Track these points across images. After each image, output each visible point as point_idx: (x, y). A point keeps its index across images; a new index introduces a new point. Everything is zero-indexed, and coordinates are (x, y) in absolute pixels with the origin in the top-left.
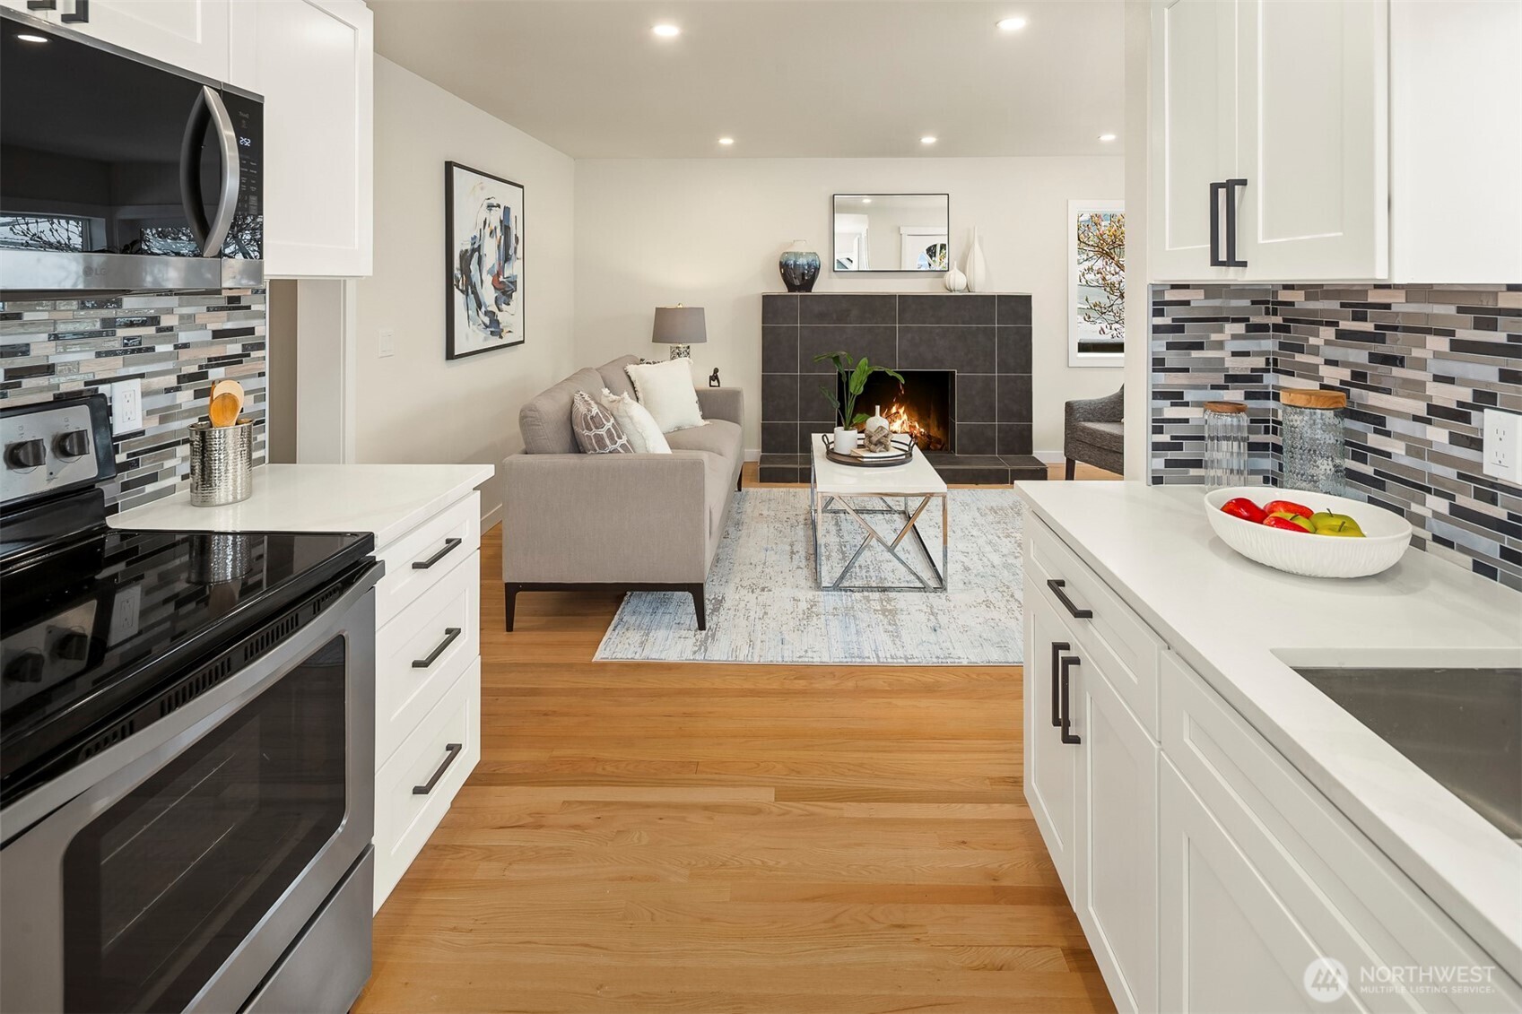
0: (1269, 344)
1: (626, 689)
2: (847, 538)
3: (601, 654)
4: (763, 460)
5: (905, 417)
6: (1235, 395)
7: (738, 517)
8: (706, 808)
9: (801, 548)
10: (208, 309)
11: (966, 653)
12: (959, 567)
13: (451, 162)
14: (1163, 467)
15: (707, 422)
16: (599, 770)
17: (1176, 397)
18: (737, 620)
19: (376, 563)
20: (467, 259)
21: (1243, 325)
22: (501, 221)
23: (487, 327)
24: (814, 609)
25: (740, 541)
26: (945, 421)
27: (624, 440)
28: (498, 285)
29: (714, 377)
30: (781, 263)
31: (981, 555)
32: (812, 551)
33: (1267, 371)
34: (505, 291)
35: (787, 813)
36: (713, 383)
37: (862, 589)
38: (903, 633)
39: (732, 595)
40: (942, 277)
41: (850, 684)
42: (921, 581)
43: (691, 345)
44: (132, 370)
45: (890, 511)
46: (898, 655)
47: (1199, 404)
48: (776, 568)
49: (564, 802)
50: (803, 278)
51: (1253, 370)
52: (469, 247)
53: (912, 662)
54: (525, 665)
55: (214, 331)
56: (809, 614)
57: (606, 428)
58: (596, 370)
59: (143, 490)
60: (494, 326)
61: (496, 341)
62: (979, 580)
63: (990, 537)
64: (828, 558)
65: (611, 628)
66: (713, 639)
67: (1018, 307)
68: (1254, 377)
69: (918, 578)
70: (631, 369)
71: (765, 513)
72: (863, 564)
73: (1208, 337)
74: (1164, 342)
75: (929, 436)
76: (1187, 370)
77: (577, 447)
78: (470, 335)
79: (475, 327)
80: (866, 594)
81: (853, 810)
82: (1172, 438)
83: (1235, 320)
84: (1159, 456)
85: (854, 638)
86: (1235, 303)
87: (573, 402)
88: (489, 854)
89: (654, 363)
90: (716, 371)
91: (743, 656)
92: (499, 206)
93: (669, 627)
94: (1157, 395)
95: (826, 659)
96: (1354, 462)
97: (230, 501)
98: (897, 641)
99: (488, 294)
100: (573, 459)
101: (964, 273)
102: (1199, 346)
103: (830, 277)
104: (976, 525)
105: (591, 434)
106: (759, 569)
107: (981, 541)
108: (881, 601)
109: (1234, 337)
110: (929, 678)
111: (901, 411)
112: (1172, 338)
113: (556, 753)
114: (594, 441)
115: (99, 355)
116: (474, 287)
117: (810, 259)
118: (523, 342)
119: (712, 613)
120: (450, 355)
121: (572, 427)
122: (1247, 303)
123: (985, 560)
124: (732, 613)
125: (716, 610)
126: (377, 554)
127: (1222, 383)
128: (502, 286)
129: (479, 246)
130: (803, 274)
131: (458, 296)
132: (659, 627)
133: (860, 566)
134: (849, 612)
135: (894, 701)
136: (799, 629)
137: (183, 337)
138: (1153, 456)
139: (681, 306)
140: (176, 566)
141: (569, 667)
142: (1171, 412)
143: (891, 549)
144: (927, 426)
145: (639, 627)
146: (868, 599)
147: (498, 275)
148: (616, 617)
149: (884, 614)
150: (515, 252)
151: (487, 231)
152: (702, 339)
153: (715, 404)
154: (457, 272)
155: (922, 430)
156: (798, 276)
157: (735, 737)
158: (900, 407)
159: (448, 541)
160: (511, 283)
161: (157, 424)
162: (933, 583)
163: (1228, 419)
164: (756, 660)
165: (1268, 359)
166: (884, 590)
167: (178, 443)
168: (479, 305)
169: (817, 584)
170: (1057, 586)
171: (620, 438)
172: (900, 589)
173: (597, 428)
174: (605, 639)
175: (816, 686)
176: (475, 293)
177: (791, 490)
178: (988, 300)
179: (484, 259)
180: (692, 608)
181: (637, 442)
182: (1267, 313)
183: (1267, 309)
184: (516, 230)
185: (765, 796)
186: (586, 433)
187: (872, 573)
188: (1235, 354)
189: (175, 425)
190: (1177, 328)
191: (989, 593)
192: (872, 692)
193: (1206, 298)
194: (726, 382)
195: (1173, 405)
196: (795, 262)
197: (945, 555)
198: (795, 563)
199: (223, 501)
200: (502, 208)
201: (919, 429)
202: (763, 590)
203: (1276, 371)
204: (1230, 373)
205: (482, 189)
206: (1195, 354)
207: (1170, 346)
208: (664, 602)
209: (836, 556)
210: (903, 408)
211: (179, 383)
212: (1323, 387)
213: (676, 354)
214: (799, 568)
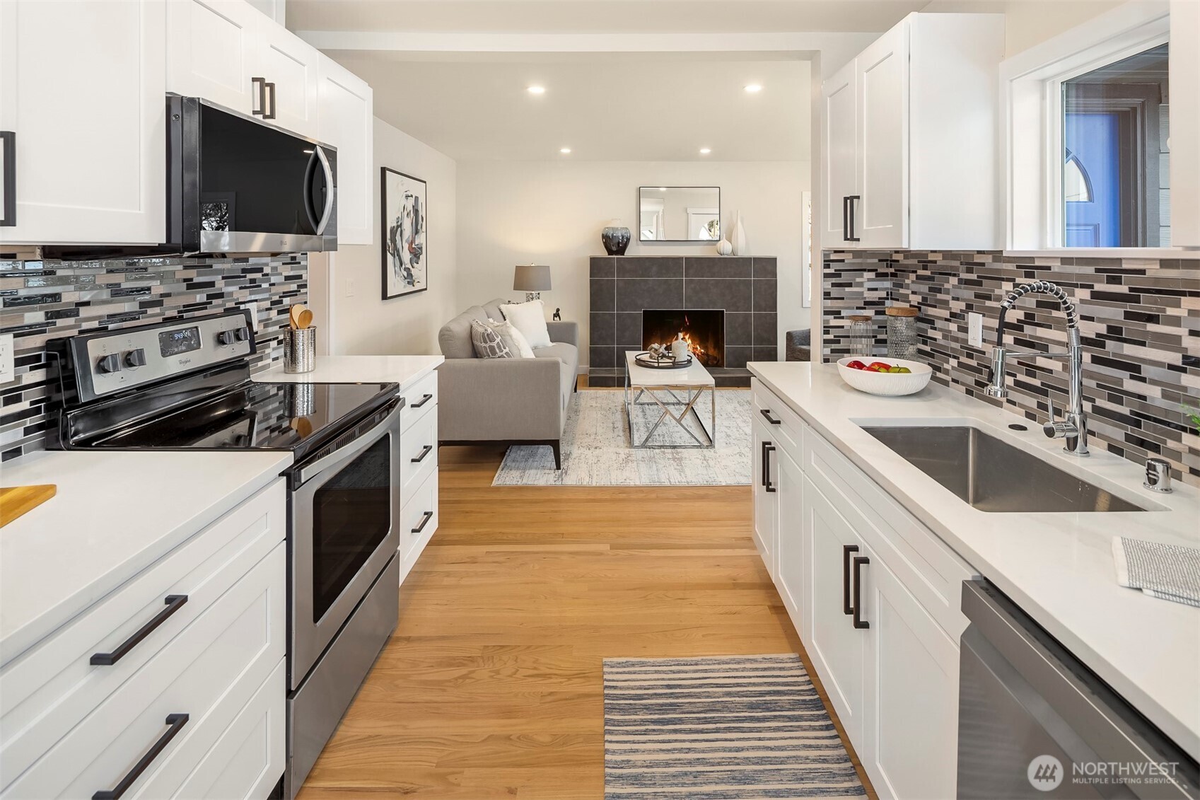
0: (888, 284)
1: (515, 500)
2: (650, 419)
3: (495, 483)
4: (591, 372)
5: (690, 342)
6: (870, 312)
7: (576, 407)
8: (571, 553)
9: (620, 425)
10: (283, 264)
11: (724, 479)
12: (723, 434)
13: (385, 168)
14: (829, 353)
15: (554, 344)
16: (505, 538)
17: (837, 314)
18: (580, 465)
19: (400, 399)
20: (394, 231)
21: (874, 273)
22: (413, 206)
23: (405, 278)
24: (629, 458)
25: (579, 421)
26: (719, 345)
27: (507, 350)
28: (412, 251)
29: (557, 315)
30: (603, 235)
31: (738, 427)
32: (627, 427)
33: (888, 299)
34: (416, 254)
35: (617, 555)
36: (555, 318)
37: (661, 447)
38: (686, 470)
39: (576, 452)
40: (715, 245)
41: (654, 496)
42: (699, 442)
43: (541, 292)
44: (253, 297)
45: (679, 403)
46: (683, 481)
47: (849, 318)
48: (603, 436)
49: (487, 552)
50: (619, 245)
51: (879, 298)
52: (395, 225)
53: (691, 484)
54: (450, 488)
55: (285, 277)
56: (627, 460)
57: (496, 342)
58: (482, 307)
59: (257, 365)
60: (410, 278)
61: (410, 289)
62: (735, 442)
63: (745, 418)
64: (638, 430)
65: (500, 469)
66: (566, 474)
67: (767, 266)
68: (881, 302)
69: (697, 440)
70: (503, 307)
71: (594, 405)
72: (661, 433)
73: (855, 280)
74: (830, 283)
75: (707, 355)
76: (843, 299)
77: (476, 354)
78: (396, 284)
79: (399, 278)
80: (663, 450)
81: (654, 553)
82: (835, 337)
83: (869, 271)
84: (827, 347)
85: (656, 472)
86: (870, 261)
87: (472, 327)
88: (448, 574)
89: (518, 304)
90: (558, 310)
91: (586, 482)
92: (412, 196)
93: (537, 468)
94: (826, 313)
95: (638, 483)
96: (923, 346)
97: (306, 371)
98: (682, 474)
99: (406, 256)
100: (475, 361)
101: (731, 242)
102: (850, 285)
103: (638, 245)
104: (736, 411)
105: (487, 345)
106: (593, 437)
107: (739, 421)
108: (673, 453)
109: (869, 280)
110: (702, 492)
111: (687, 337)
112: (834, 280)
113: (477, 530)
114: (488, 350)
115: (241, 288)
116: (398, 251)
117: (624, 231)
118: (426, 289)
119: (565, 460)
120: (385, 296)
121: (472, 343)
122: (876, 261)
123: (741, 431)
124: (577, 461)
125: (566, 459)
126: (401, 394)
127: (862, 305)
128: (414, 251)
129: (401, 224)
130: (619, 243)
131: (389, 257)
132: (531, 468)
133: (659, 435)
134: (651, 459)
135: (680, 504)
136: (621, 469)
137: (273, 280)
138: (824, 347)
139: (533, 265)
140: (270, 410)
141: (477, 489)
142: (834, 322)
143: (679, 421)
144: (705, 348)
145: (518, 469)
146: (664, 453)
147: (412, 243)
148: (502, 464)
149: (674, 460)
150: (421, 227)
151: (406, 213)
152: (548, 288)
153: (559, 332)
154: (389, 241)
155: (703, 351)
156: (615, 244)
157: (585, 521)
158: (686, 334)
159: (425, 396)
160: (419, 248)
161: (262, 328)
162: (706, 444)
163: (862, 326)
164: (594, 484)
165: (887, 293)
166: (674, 447)
167: (270, 340)
168: (401, 265)
169: (630, 443)
170: (765, 413)
171: (505, 348)
172: (685, 447)
173: (491, 342)
174: (497, 475)
175: (632, 497)
176: (399, 255)
177: (611, 391)
178: (747, 261)
179: (404, 232)
180: (552, 457)
181: (515, 351)
182: (887, 267)
183: (887, 264)
184: (422, 213)
185: (605, 547)
186: (483, 345)
187: (666, 438)
188: (869, 289)
189: (270, 329)
190: (837, 274)
191: (742, 449)
192: (668, 499)
193: (853, 258)
194: (565, 318)
195: (835, 318)
196: (612, 235)
197: (714, 429)
198: (616, 433)
199: (301, 371)
200: (414, 197)
201: (700, 350)
202: (596, 448)
203: (892, 299)
204: (867, 300)
205: (402, 185)
206: (847, 289)
207: (834, 285)
208: (533, 455)
209: (643, 429)
210: (688, 335)
211: (271, 305)
212: (911, 306)
213: (530, 299)
214: (618, 436)
